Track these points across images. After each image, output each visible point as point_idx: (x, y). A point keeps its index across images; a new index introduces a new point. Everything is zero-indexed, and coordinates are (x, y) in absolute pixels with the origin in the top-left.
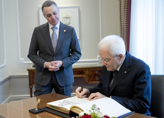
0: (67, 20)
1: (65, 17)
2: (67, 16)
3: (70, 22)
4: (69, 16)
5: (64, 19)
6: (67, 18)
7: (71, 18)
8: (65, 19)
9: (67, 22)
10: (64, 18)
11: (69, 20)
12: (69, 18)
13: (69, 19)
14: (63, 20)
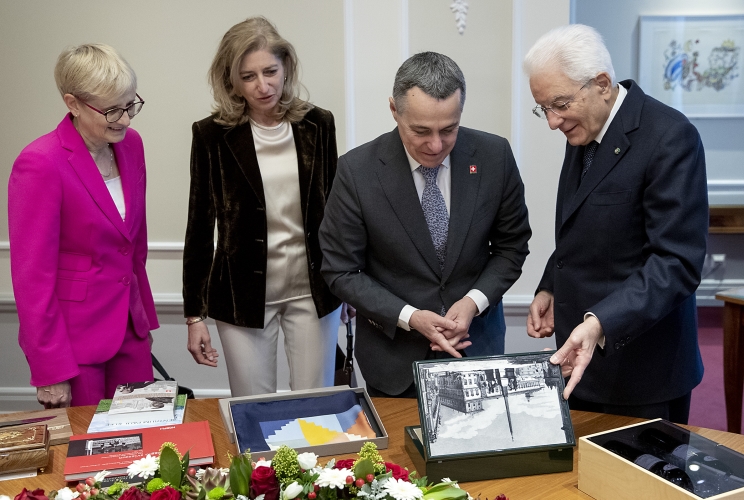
0: (725, 55)
1: (719, 46)
2: (726, 45)
3: (735, 64)
4: (733, 43)
5: (716, 53)
6: (726, 50)
7: (737, 51)
8: (721, 54)
9: (725, 62)
10: (716, 49)
11: (732, 58)
12: (732, 50)
13: (731, 54)
14: (712, 55)
